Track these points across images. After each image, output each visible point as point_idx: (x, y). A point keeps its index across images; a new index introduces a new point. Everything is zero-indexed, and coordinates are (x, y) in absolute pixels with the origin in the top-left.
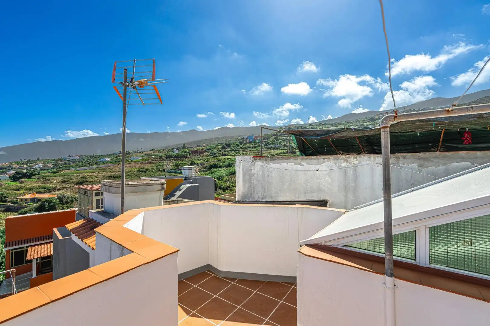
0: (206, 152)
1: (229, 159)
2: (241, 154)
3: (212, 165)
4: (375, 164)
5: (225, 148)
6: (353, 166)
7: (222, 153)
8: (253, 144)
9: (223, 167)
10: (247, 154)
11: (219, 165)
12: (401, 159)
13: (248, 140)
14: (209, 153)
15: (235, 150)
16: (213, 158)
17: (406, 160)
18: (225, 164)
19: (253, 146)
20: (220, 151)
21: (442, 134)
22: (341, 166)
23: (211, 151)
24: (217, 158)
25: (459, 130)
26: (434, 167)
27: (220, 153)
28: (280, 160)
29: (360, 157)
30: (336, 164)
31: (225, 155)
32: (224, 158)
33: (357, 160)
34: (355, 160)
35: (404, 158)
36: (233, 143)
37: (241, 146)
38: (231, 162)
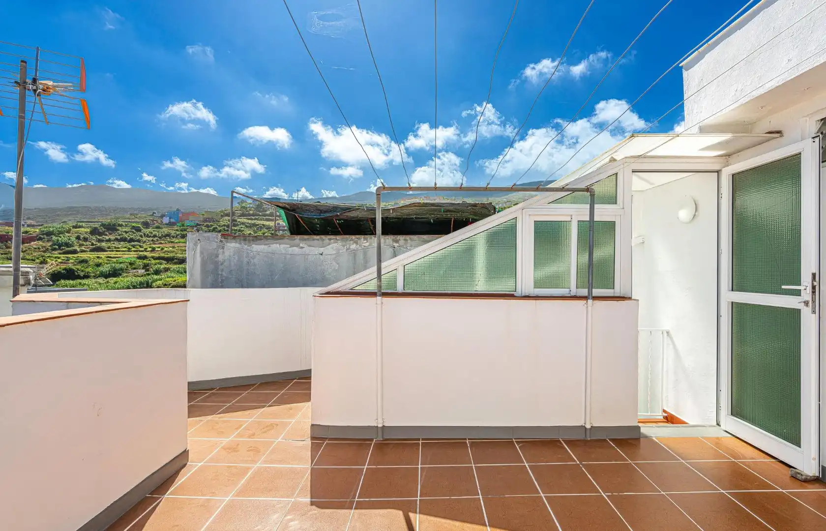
0: (40, 239)
1: (115, 260)
2: (146, 249)
3: (59, 272)
5: (100, 234)
6: (363, 249)
7: (93, 244)
8: (178, 228)
9: (95, 277)
10: (162, 249)
11: (82, 271)
12: (409, 241)
13: (166, 220)
14: (50, 244)
15: (129, 238)
16: (62, 255)
18: (101, 269)
19: (178, 233)
20: (86, 239)
22: (350, 249)
23: (54, 238)
24: (76, 255)
27: (84, 243)
28: (269, 240)
29: (371, 238)
30: (344, 246)
31: (100, 250)
32: (98, 257)
33: (367, 242)
34: (365, 241)
36: (123, 223)
37: (147, 231)
38: (118, 266)
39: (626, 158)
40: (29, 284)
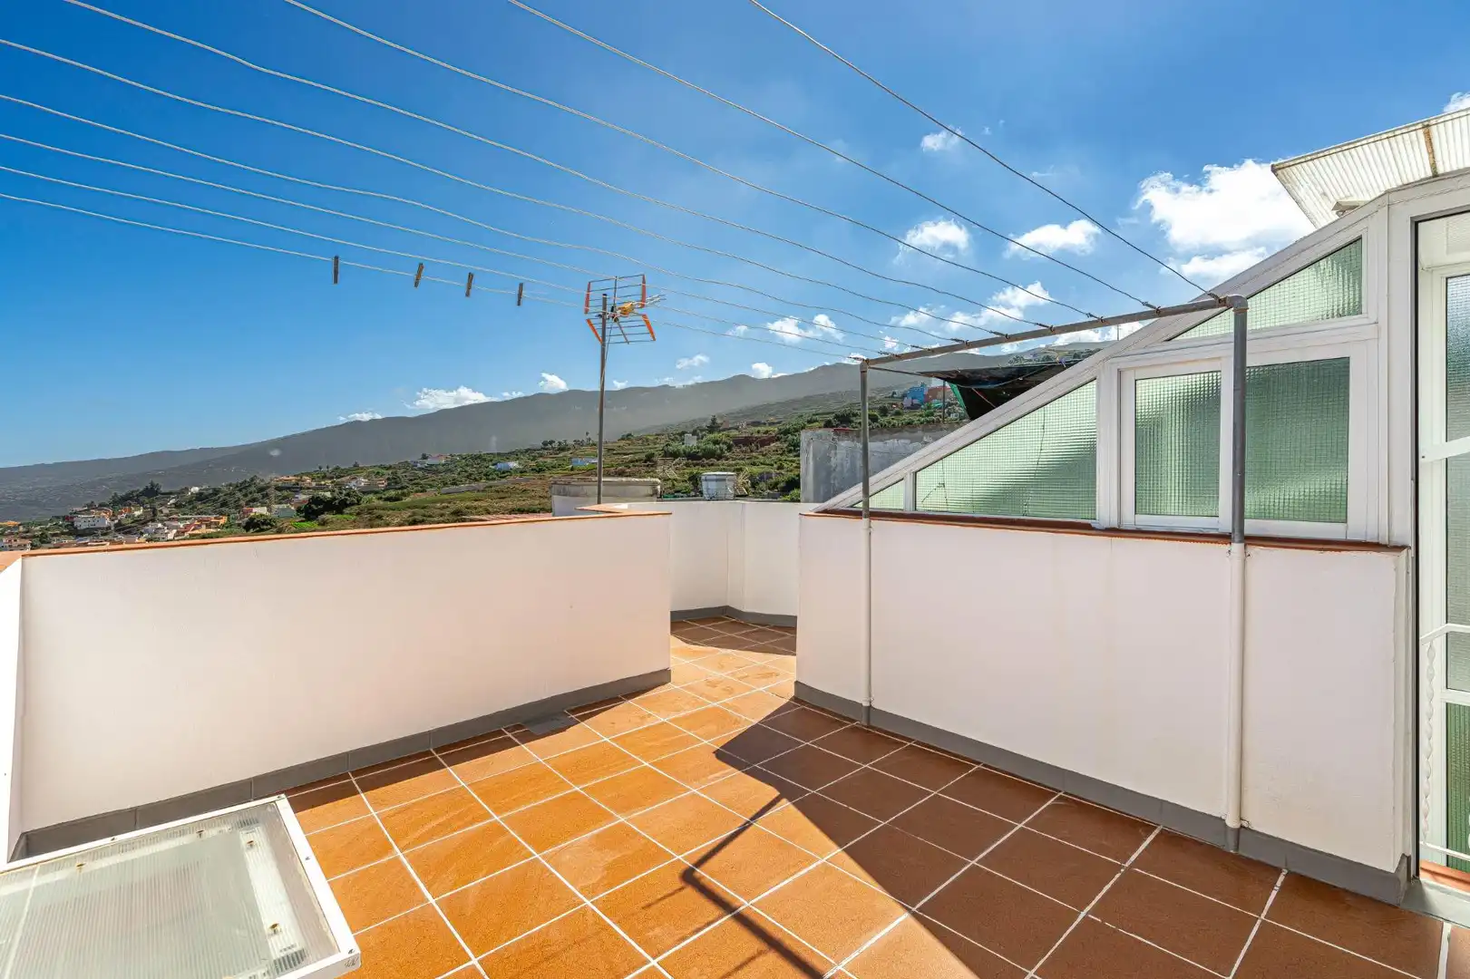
0: (778, 439)
8: (922, 412)
13: (907, 402)
14: (786, 445)
19: (923, 419)
23: (790, 437)
37: (884, 420)
39: (1388, 192)
40: (656, 494)
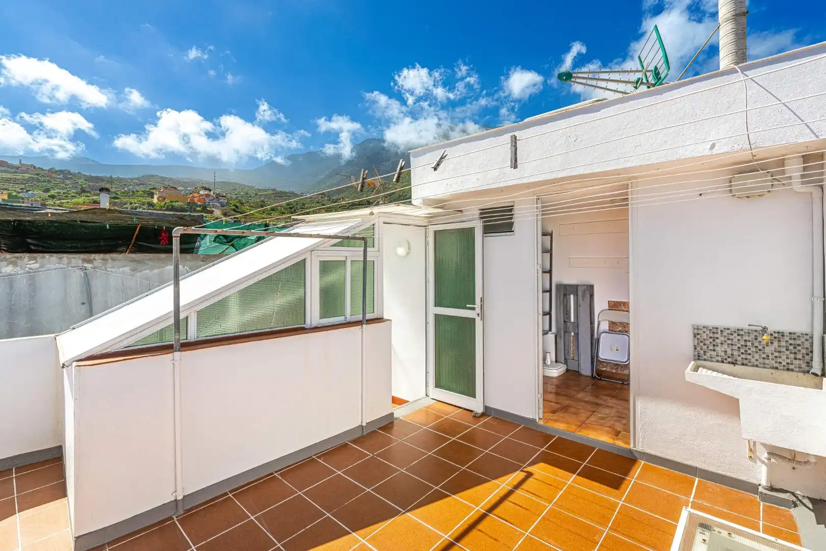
4: (70, 268)
6: (28, 273)
17: (117, 263)
21: (138, 229)
22: (2, 273)
25: (156, 227)
26: (148, 271)
29: (44, 258)
33: (36, 262)
34: (32, 262)
35: (113, 260)
39: (380, 212)
